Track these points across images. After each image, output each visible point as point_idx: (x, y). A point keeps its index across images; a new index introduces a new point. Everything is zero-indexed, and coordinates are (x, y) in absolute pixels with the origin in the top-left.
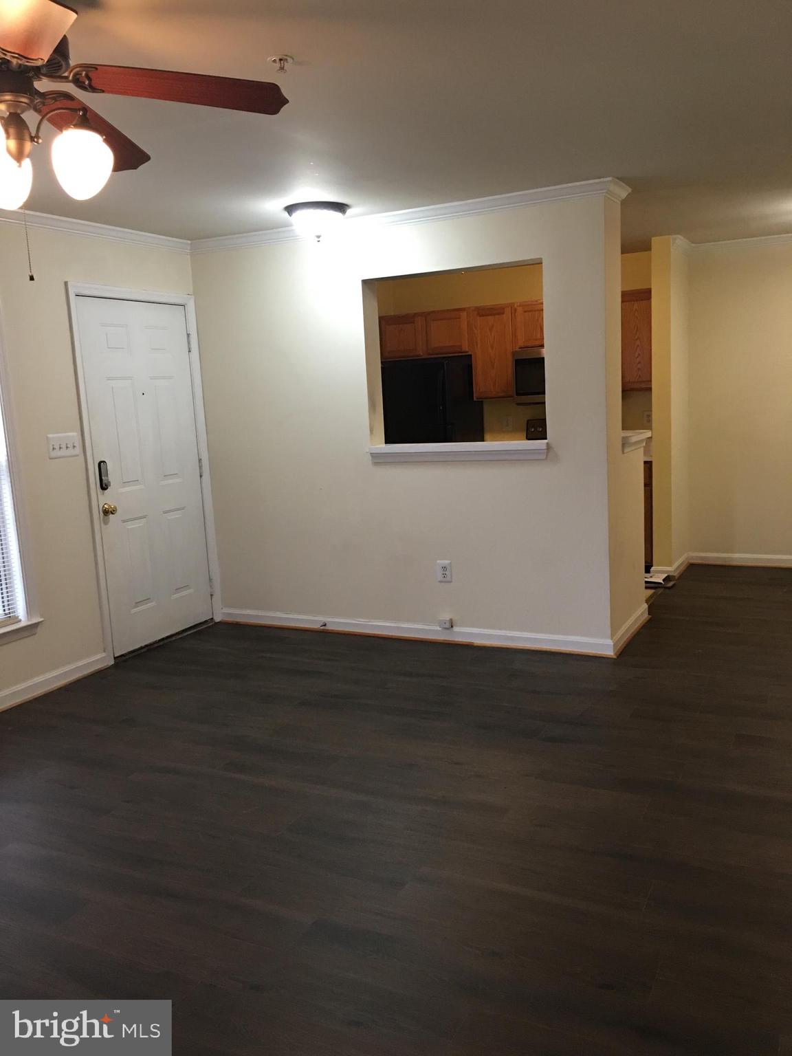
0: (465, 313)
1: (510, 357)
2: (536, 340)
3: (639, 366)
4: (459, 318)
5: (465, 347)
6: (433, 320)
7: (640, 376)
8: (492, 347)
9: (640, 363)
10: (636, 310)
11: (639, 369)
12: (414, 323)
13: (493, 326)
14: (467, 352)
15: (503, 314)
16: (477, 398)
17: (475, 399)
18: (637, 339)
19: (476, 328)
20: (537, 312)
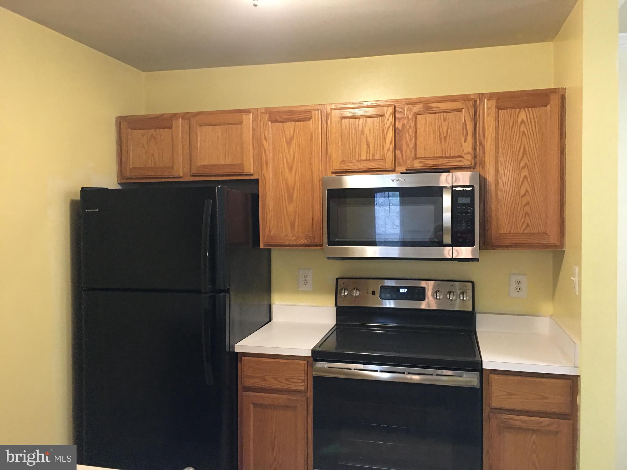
0: (251, 116)
1: (317, 185)
2: (360, 161)
3: (527, 209)
4: (241, 123)
5: (250, 167)
6: (201, 126)
7: (528, 225)
8: (290, 169)
9: (528, 203)
10: (523, 122)
11: (527, 214)
12: (171, 128)
13: (292, 138)
14: (252, 175)
15: (309, 119)
16: (264, 245)
17: (261, 246)
18: (523, 168)
19: (266, 139)
20: (361, 120)
